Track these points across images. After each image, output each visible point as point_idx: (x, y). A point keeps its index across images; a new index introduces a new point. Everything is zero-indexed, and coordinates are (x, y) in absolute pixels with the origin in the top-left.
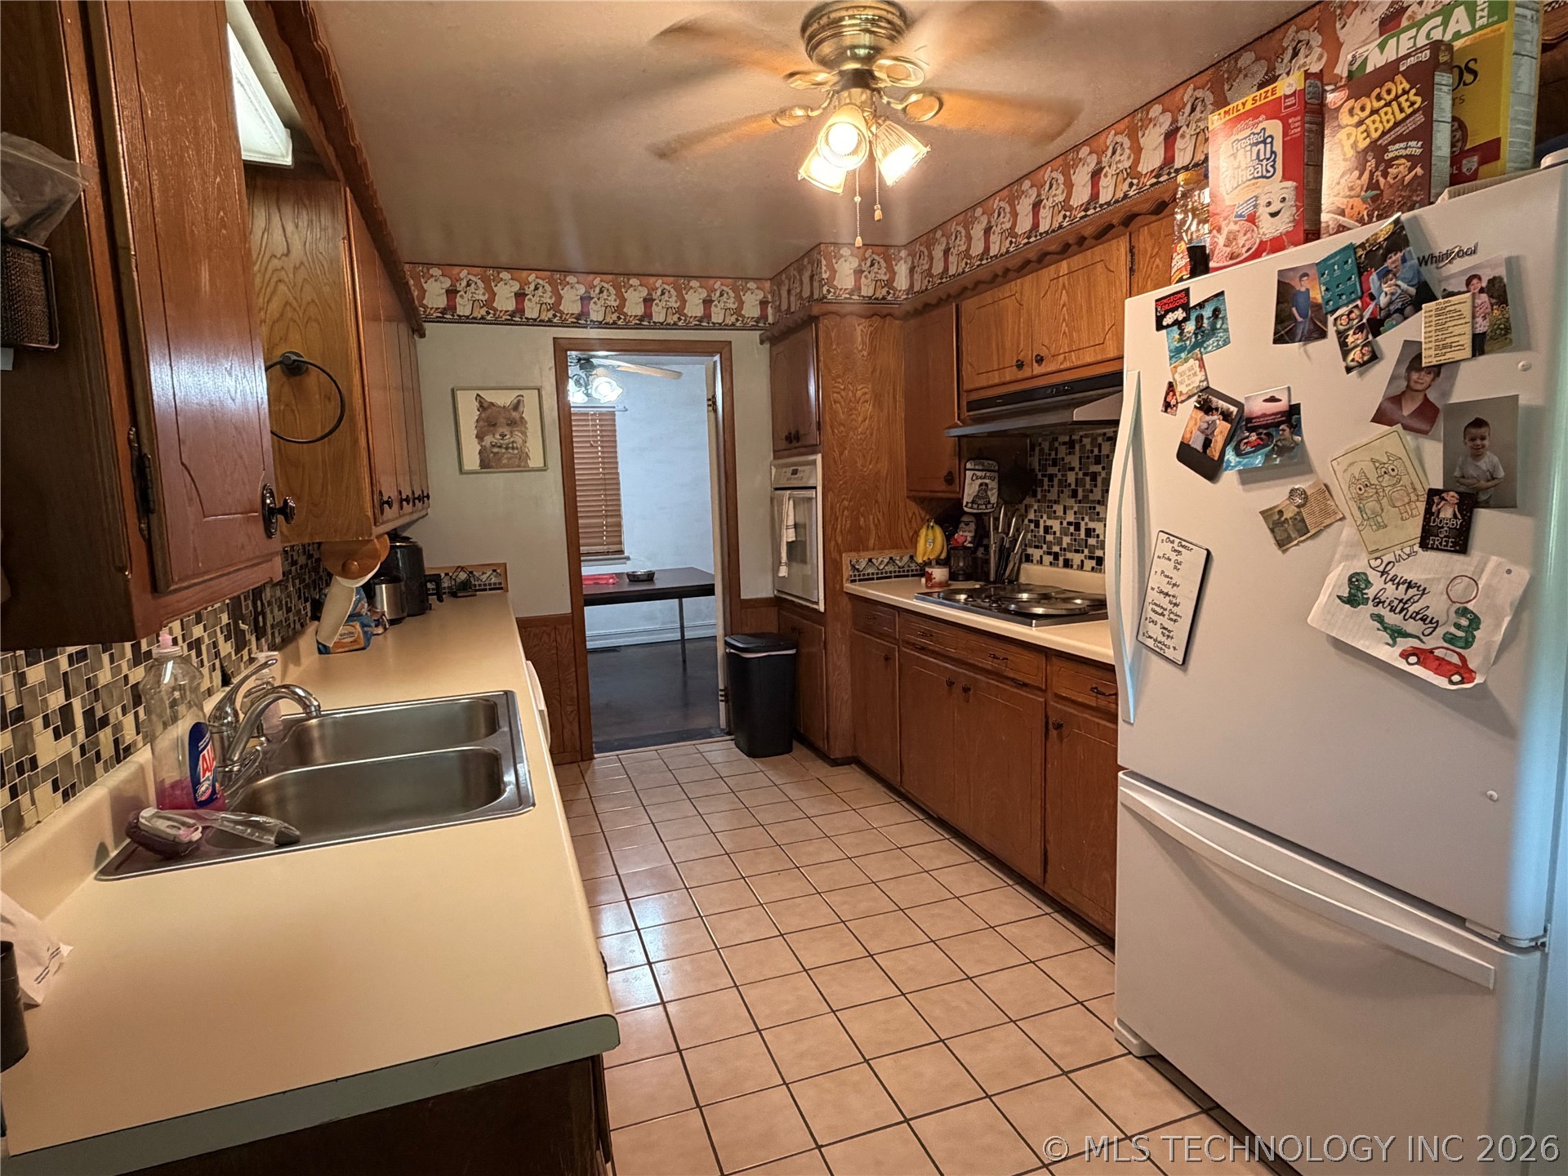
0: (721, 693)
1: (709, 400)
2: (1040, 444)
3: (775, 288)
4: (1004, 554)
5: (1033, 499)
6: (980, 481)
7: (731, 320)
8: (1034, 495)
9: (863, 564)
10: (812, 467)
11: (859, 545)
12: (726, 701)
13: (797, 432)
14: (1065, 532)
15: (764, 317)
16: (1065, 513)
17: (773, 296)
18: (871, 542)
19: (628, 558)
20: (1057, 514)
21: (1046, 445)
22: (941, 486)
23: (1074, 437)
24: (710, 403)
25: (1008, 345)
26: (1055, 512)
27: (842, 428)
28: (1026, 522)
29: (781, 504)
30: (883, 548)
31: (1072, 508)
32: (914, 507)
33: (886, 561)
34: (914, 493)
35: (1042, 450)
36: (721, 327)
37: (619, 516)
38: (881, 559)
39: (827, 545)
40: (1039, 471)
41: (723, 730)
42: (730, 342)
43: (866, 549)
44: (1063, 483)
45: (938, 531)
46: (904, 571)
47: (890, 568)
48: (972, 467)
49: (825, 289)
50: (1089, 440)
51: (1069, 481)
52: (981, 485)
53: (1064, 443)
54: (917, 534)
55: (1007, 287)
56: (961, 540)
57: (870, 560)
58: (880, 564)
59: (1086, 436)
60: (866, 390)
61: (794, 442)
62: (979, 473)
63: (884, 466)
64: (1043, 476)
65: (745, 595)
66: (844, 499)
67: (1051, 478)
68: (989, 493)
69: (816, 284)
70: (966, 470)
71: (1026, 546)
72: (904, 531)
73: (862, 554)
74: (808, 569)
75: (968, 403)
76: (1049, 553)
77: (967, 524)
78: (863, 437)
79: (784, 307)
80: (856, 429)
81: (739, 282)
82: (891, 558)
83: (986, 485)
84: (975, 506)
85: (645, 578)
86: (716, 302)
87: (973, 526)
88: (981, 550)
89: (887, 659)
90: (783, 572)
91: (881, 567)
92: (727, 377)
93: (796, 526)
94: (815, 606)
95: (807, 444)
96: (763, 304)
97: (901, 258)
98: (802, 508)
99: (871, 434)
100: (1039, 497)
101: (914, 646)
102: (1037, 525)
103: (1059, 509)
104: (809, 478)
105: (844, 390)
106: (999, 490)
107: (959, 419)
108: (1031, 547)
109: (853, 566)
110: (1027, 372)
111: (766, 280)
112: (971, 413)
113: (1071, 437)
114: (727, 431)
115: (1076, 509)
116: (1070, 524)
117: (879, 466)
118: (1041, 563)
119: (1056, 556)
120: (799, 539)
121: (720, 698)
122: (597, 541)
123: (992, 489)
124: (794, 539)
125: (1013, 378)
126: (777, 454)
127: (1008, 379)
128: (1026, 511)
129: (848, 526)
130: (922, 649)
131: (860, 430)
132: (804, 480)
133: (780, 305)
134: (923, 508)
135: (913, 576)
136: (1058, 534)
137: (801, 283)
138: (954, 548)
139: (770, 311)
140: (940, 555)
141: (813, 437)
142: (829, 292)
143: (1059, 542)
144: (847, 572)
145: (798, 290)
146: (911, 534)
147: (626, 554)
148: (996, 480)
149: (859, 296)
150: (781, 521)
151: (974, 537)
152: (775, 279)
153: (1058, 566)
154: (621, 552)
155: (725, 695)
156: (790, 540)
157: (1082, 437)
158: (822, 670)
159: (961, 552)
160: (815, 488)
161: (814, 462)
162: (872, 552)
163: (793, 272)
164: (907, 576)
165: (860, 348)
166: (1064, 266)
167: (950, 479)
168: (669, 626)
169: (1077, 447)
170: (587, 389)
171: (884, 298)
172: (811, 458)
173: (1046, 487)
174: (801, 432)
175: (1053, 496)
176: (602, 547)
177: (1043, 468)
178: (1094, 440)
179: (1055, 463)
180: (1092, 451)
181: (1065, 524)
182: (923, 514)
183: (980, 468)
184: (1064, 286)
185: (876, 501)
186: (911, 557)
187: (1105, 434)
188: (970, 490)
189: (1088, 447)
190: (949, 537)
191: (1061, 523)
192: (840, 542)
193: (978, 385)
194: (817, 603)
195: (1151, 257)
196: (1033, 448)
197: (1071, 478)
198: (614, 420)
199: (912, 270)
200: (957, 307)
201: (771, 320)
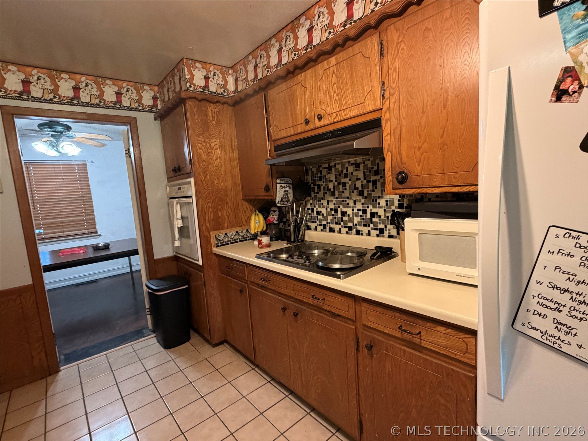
0: (147, 310)
1: (126, 151)
2: (311, 169)
3: (161, 90)
4: (297, 227)
5: (309, 198)
6: (284, 189)
7: (135, 105)
8: (310, 195)
9: (222, 236)
10: (189, 185)
11: (218, 226)
12: (151, 314)
13: (179, 166)
14: (329, 214)
15: (155, 105)
16: (328, 204)
17: (160, 95)
18: (226, 225)
19: (100, 235)
20: (324, 205)
21: (315, 170)
22: (263, 193)
23: (331, 165)
24: (127, 152)
25: (298, 112)
26: (322, 204)
27: (204, 163)
28: (306, 209)
29: (173, 207)
30: (232, 227)
31: (332, 201)
32: (246, 204)
33: (234, 233)
34: (247, 197)
35: (312, 172)
36: (129, 109)
37: (94, 215)
38: (232, 233)
39: (201, 228)
40: (312, 183)
41: (150, 330)
42: (136, 118)
43: (223, 229)
44: (327, 189)
45: (261, 216)
46: (244, 238)
47: (237, 237)
48: (279, 182)
49: (188, 84)
50: (340, 166)
51: (329, 188)
52: (285, 191)
53: (325, 168)
54: (249, 218)
55: (296, 78)
56: (272, 220)
57: (226, 234)
58: (232, 235)
59: (338, 164)
60: (216, 143)
61: (178, 172)
62: (283, 185)
63: (229, 184)
64: (315, 185)
65: (157, 257)
66: (209, 202)
67: (319, 186)
68: (289, 196)
69: (183, 83)
70: (276, 183)
71: (307, 221)
72: (242, 217)
73: (222, 231)
74: (192, 241)
75: (275, 147)
76: (320, 225)
77: (274, 212)
78: (217, 168)
79: (166, 99)
80: (213, 163)
81: (139, 85)
82: (237, 232)
83: (287, 191)
84: (283, 203)
85: (104, 247)
86: (124, 95)
87: (277, 213)
88: (282, 224)
89: (241, 291)
90: (177, 244)
91: (232, 237)
92: (135, 138)
93: (182, 218)
94: (197, 262)
95: (185, 172)
96: (155, 98)
97: (230, 74)
98: (185, 208)
99: (221, 167)
100: (313, 196)
101: (258, 285)
102: (312, 210)
103: (325, 202)
104: (187, 192)
105: (204, 142)
106: (293, 194)
107: (270, 156)
108: (310, 222)
109: (217, 238)
110: (311, 126)
111: (155, 85)
112: (276, 153)
113: (329, 165)
114: (138, 168)
115: (334, 202)
116: (331, 209)
117: (226, 184)
118: (316, 230)
119: (325, 227)
120: (184, 225)
121: (148, 313)
122: (82, 228)
123: (290, 193)
124: (182, 225)
125: (303, 130)
126: (169, 179)
127: (299, 131)
128: (306, 204)
129: (212, 217)
130: (263, 287)
131: (215, 165)
132: (185, 193)
133: (164, 99)
134: (251, 205)
135: (249, 240)
136: (325, 215)
137: (174, 83)
138: (270, 224)
139: (159, 102)
140: (263, 229)
141: (188, 168)
142: (191, 86)
143: (326, 219)
144: (213, 242)
145: (173, 88)
146: (246, 219)
147: (99, 233)
148: (292, 189)
149: (208, 91)
150: (174, 216)
151: (278, 218)
152: (160, 85)
153: (326, 231)
154: (96, 232)
155: (150, 311)
156: (180, 226)
157: (335, 164)
158: (204, 297)
159: (273, 226)
160: (191, 197)
161: (189, 183)
162: (226, 230)
163: (169, 79)
164: (246, 240)
165: (211, 119)
166: (333, 60)
167: (267, 189)
168: (124, 266)
169: (333, 169)
170: (57, 148)
171: (222, 94)
172: (188, 180)
173: (316, 191)
174: (181, 167)
175: (321, 195)
176: (85, 231)
177: (315, 181)
178: (343, 165)
179: (320, 178)
180: (342, 171)
181: (329, 210)
182: (251, 207)
183: (283, 182)
184: (334, 72)
185: (227, 203)
186: (247, 230)
187: (349, 162)
188: (279, 194)
189: (340, 169)
190: (266, 218)
191: (327, 209)
192: (208, 226)
193: (280, 137)
194: (198, 261)
195: (398, 44)
196: (307, 172)
197: (331, 186)
198: (86, 167)
199: (236, 80)
200: (265, 95)
201: (159, 107)
